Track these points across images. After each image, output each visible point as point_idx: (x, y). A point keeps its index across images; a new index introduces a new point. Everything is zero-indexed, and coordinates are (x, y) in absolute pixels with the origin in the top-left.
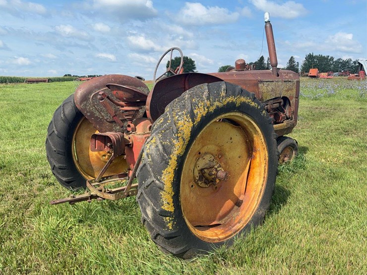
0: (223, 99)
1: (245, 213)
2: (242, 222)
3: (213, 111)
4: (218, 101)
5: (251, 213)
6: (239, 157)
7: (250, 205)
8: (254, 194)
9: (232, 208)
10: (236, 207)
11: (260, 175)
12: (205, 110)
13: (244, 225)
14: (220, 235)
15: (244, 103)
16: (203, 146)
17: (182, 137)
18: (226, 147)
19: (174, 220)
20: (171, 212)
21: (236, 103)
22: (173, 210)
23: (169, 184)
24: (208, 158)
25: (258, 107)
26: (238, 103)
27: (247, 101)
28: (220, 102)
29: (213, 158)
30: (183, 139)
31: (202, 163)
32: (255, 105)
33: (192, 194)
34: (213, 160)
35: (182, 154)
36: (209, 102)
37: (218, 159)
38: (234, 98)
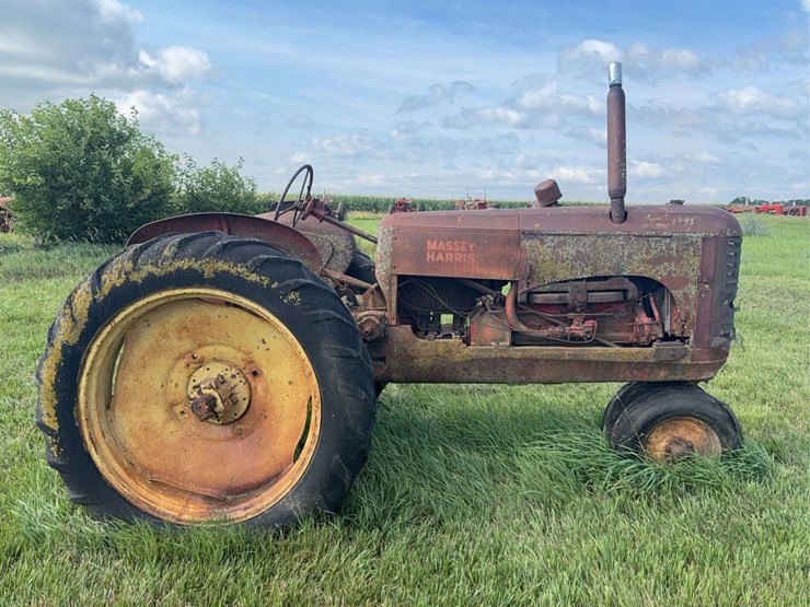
0: (164, 261)
3: (140, 281)
4: (152, 264)
6: (290, 383)
12: (120, 276)
15: (226, 274)
16: (200, 346)
17: (72, 315)
18: (259, 356)
19: (60, 445)
20: (52, 430)
21: (203, 272)
22: (55, 427)
23: (48, 385)
24: (216, 370)
25: (269, 285)
26: (208, 273)
27: (233, 271)
28: (157, 266)
29: (234, 372)
30: (74, 320)
31: (201, 376)
32: (261, 280)
33: (172, 426)
34: (233, 377)
35: (72, 343)
36: (130, 265)
37: (250, 377)
38: (196, 261)
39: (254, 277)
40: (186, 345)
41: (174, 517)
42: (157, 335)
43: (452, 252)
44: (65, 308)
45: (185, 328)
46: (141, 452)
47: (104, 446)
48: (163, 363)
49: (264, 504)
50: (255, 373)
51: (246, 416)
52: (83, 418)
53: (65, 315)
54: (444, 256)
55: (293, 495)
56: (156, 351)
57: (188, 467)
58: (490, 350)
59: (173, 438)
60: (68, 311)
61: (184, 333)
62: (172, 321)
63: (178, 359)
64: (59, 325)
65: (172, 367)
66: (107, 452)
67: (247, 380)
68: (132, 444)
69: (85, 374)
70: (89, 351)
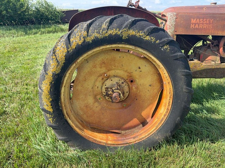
0: (103, 31)
1: (143, 133)
2: (136, 139)
3: (91, 41)
4: (97, 32)
5: (147, 134)
6: (150, 85)
7: (149, 128)
8: (156, 120)
9: (138, 125)
10: (141, 125)
11: (165, 106)
12: (81, 39)
13: (137, 142)
14: (111, 141)
15: (134, 36)
16: (109, 70)
17: (57, 59)
18: (136, 74)
19: (53, 118)
20: (50, 112)
21: (122, 36)
22: (51, 110)
23: (47, 92)
24: (115, 80)
25: (155, 42)
26: (125, 36)
27: (138, 35)
28: (99, 33)
29: (123, 81)
30: (58, 61)
31: (108, 83)
32: (151, 39)
33: (96, 104)
34: (123, 83)
35: (57, 72)
36: (86, 33)
37: (129, 83)
38: (119, 30)
39: (148, 38)
40: (103, 70)
41: (104, 143)
42: (91, 66)
43: (203, 24)
44: (52, 56)
45: (104, 63)
46: (85, 116)
47: (72, 116)
48: (93, 78)
49: (143, 136)
50: (132, 81)
51: (127, 99)
52: (63, 106)
53: (53, 59)
54: (199, 26)
55: (157, 134)
56: (90, 73)
57: (105, 121)
58: (212, 65)
59: (98, 109)
60: (54, 57)
61: (103, 65)
62: (98, 60)
63: (99, 76)
64: (49, 64)
65: (96, 80)
66: (73, 118)
67: (128, 84)
68: (81, 113)
69: (63, 86)
70: (65, 76)
